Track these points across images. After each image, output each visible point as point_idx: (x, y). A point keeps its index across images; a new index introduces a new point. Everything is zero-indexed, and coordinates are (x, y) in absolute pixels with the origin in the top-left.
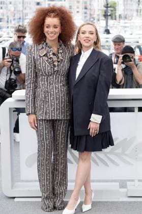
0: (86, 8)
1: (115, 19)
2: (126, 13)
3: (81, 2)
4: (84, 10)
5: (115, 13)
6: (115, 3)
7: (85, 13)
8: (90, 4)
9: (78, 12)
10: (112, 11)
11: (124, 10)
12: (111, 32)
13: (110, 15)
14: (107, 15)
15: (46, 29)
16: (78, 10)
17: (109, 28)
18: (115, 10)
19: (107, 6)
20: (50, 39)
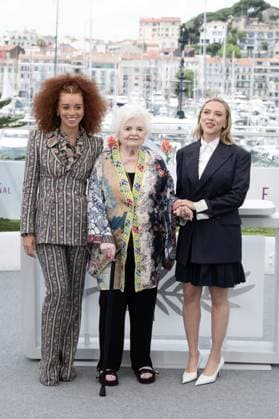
0: (148, 80)
1: (192, 97)
2: (208, 88)
3: (141, 70)
4: (147, 83)
5: (192, 87)
6: (192, 73)
7: (148, 87)
8: (155, 74)
9: (136, 85)
10: (187, 83)
11: (205, 84)
12: (186, 115)
13: (186, 91)
14: (182, 91)
15: (63, 112)
16: (136, 82)
17: (183, 110)
18: (192, 83)
19: (181, 77)
20: (70, 125)
